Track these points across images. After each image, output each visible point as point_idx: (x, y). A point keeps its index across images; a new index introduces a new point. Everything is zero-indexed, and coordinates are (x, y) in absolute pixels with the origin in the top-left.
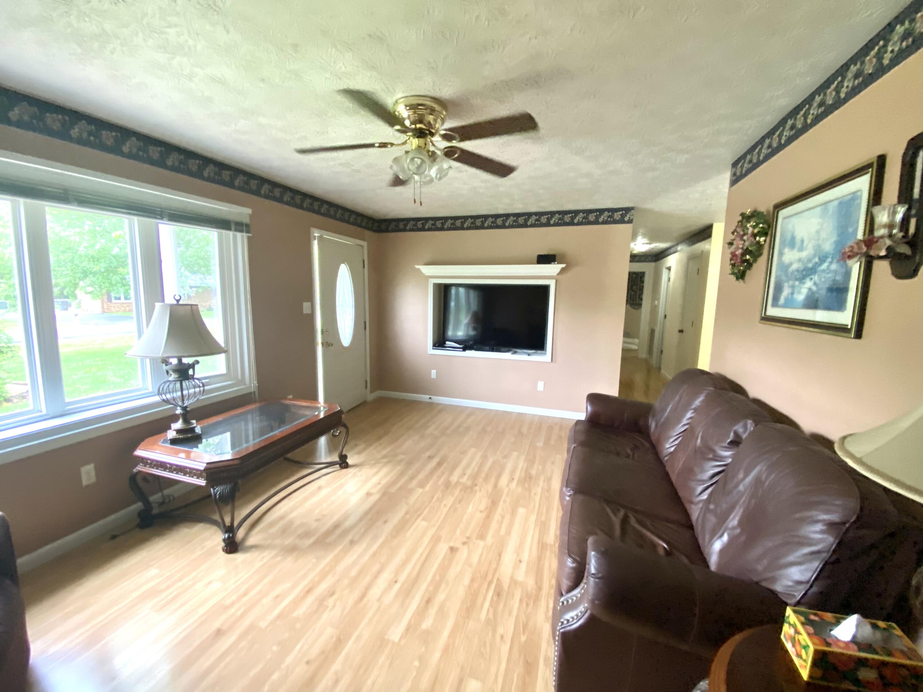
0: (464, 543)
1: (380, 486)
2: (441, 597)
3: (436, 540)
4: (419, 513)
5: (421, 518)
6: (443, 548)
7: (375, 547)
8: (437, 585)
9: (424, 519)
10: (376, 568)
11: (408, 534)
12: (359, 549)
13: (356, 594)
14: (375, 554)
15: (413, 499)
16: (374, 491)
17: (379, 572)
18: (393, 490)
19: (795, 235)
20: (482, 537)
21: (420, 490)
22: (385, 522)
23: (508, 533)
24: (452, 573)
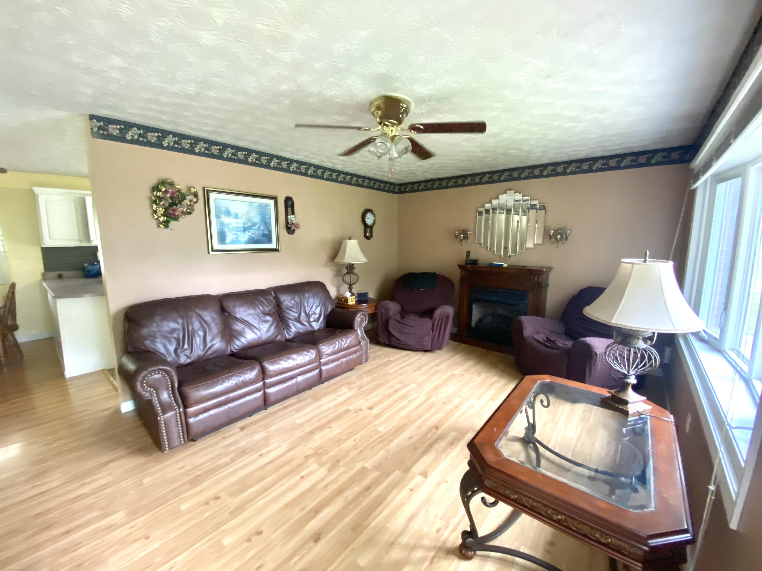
0: (361, 410)
1: (411, 486)
2: (390, 391)
3: (377, 416)
4: (381, 439)
5: (381, 434)
6: (375, 411)
7: (420, 421)
8: (389, 396)
9: (379, 432)
10: (420, 409)
11: (394, 424)
12: (431, 422)
13: (430, 401)
14: (421, 416)
15: (381, 455)
16: (419, 479)
17: (419, 406)
18: (396, 474)
19: (229, 210)
20: (347, 411)
21: (368, 465)
22: (411, 438)
23: (329, 409)
24: (378, 399)
